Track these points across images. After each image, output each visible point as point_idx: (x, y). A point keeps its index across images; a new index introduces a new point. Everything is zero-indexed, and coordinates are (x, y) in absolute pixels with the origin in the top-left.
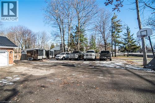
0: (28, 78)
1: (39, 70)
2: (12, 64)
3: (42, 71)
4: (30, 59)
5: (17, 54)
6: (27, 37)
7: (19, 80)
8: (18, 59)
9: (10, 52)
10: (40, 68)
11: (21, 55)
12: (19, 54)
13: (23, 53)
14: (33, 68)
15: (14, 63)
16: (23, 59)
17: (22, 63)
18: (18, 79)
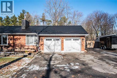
0: (85, 70)
1: (105, 63)
2: (84, 51)
3: (107, 66)
4: (103, 47)
5: (91, 41)
6: (103, 22)
7: (77, 69)
8: (92, 46)
9: (82, 40)
10: (107, 60)
11: (94, 42)
12: (93, 41)
13: (97, 41)
14: (100, 59)
15: (86, 51)
16: (96, 47)
17: (92, 52)
18: (77, 67)
